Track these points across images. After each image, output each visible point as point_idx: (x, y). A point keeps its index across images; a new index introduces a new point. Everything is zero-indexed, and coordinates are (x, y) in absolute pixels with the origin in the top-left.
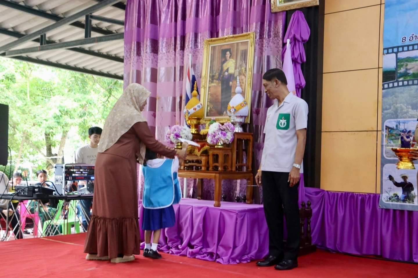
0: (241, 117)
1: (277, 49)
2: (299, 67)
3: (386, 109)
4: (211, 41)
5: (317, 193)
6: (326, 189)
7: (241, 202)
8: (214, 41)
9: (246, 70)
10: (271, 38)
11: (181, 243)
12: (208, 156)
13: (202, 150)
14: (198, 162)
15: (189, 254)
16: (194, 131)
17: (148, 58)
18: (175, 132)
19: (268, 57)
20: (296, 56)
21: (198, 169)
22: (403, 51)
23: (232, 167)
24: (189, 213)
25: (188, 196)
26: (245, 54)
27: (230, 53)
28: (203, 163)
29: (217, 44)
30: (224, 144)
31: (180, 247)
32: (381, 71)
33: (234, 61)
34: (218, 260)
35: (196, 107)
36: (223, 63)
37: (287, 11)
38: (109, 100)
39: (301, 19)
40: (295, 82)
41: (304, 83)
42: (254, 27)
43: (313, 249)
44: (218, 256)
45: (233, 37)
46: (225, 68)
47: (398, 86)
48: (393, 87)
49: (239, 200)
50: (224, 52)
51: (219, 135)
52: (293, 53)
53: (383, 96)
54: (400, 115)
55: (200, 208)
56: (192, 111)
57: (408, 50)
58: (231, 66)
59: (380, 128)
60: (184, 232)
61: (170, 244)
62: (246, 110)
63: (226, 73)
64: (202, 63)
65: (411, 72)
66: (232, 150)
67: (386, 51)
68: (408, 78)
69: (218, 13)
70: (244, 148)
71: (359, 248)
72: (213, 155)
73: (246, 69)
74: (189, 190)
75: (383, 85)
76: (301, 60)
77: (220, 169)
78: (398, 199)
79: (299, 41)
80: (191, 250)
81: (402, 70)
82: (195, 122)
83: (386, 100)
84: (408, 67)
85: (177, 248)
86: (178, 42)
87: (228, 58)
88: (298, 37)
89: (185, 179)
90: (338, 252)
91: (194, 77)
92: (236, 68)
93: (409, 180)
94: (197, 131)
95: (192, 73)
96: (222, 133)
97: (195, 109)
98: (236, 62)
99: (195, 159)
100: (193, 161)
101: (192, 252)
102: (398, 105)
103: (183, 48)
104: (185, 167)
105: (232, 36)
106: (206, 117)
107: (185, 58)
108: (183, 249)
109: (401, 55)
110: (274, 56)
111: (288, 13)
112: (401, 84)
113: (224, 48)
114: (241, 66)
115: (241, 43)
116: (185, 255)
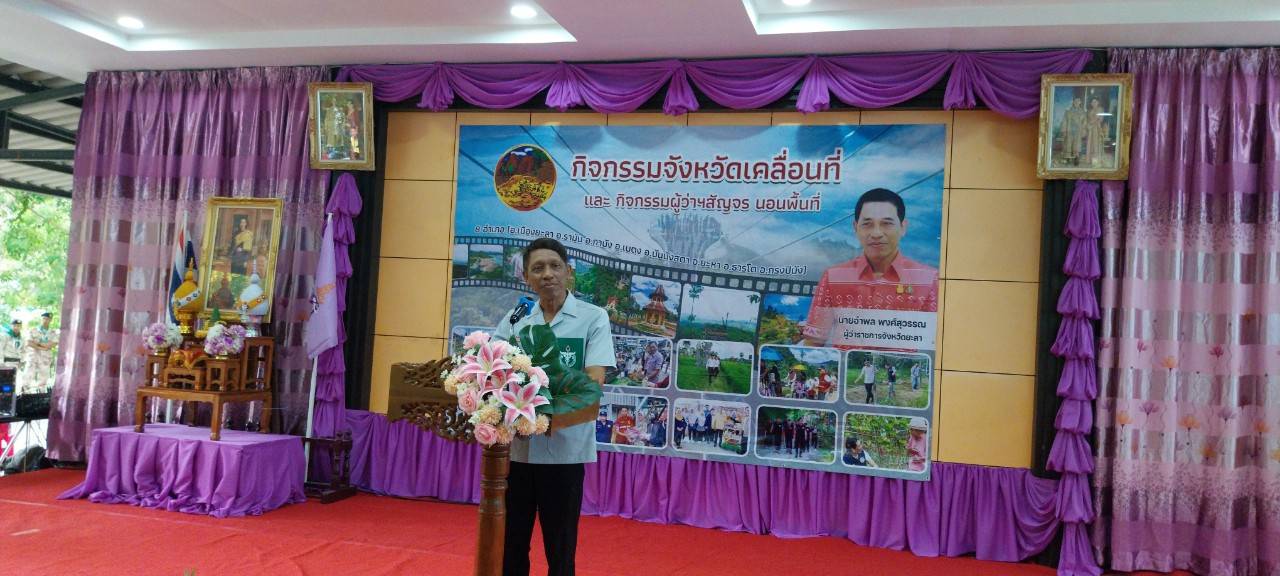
0: (257, 316)
1: (316, 219)
2: (345, 250)
3: (456, 312)
4: (219, 200)
5: (363, 417)
6: (376, 412)
7: (254, 430)
8: (223, 201)
9: (268, 249)
10: (309, 204)
11: (160, 491)
12: (205, 370)
13: (195, 361)
14: (191, 377)
15: (171, 506)
16: (185, 329)
17: (115, 204)
18: (156, 334)
19: (304, 230)
20: (340, 235)
21: (189, 387)
22: (476, 243)
23: (240, 384)
24: (172, 449)
25: (174, 419)
26: (267, 225)
27: (247, 222)
28: (198, 379)
29: (229, 206)
30: (230, 355)
31: (156, 496)
32: (451, 262)
33: (252, 233)
34: (211, 513)
35: (190, 295)
36: (236, 234)
37: (332, 171)
38: (23, 216)
39: (349, 186)
40: (337, 270)
41: (350, 271)
42: (285, 185)
43: (352, 492)
44: (212, 508)
45: (251, 200)
46: (238, 242)
47: (470, 285)
48: (464, 286)
49: (251, 428)
50: (237, 219)
51: (222, 343)
52: (336, 231)
53: (452, 296)
54: (471, 321)
55: (190, 442)
56: (183, 301)
57: (482, 243)
58: (246, 239)
59: (447, 336)
60: (163, 476)
61: (141, 494)
62: (264, 307)
63: (240, 249)
64: (205, 225)
65: (484, 269)
66: (241, 363)
67: (457, 240)
68: (481, 277)
69: (233, 153)
70: (260, 356)
71: (412, 489)
72: (213, 369)
73: (268, 247)
74: (176, 410)
75: (453, 281)
76: (348, 239)
77: (221, 388)
79: (346, 215)
80: (172, 501)
81: (475, 266)
82: (189, 317)
83: (456, 300)
84: (482, 264)
85: (152, 497)
86: (168, 187)
87: (243, 228)
88: (345, 210)
89: (169, 401)
90: (385, 495)
91: (190, 244)
92: (254, 244)
94: (190, 329)
95: (187, 238)
96: (226, 340)
97: (189, 299)
98: (255, 235)
99: (185, 373)
100: (182, 377)
101: (175, 504)
102: (468, 309)
103: (174, 196)
104: (169, 383)
105: (249, 198)
106: (206, 309)
107: (178, 213)
108: (161, 499)
109: (476, 248)
110: (312, 229)
111: (334, 175)
112: (472, 283)
113: (238, 213)
114: (261, 242)
115: (264, 210)
116: (162, 509)
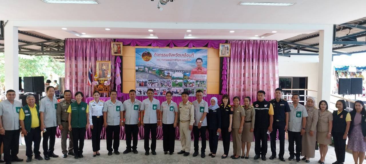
5: (123, 94)
8: (99, 61)
9: (109, 69)
17: (74, 61)
27: (104, 65)
28: (104, 89)
32: (135, 69)
36: (102, 67)
37: (115, 56)
39: (119, 58)
41: (121, 72)
45: (105, 61)
53: (136, 75)
58: (104, 67)
59: (135, 81)
63: (103, 69)
65: (141, 70)
67: (136, 66)
72: (106, 88)
75: (136, 72)
76: (120, 67)
78: (139, 94)
81: (139, 70)
88: (119, 62)
92: (106, 68)
93: (141, 91)
100: (101, 89)
102: (139, 77)
109: (139, 67)
112: (139, 73)
115: (107, 63)
